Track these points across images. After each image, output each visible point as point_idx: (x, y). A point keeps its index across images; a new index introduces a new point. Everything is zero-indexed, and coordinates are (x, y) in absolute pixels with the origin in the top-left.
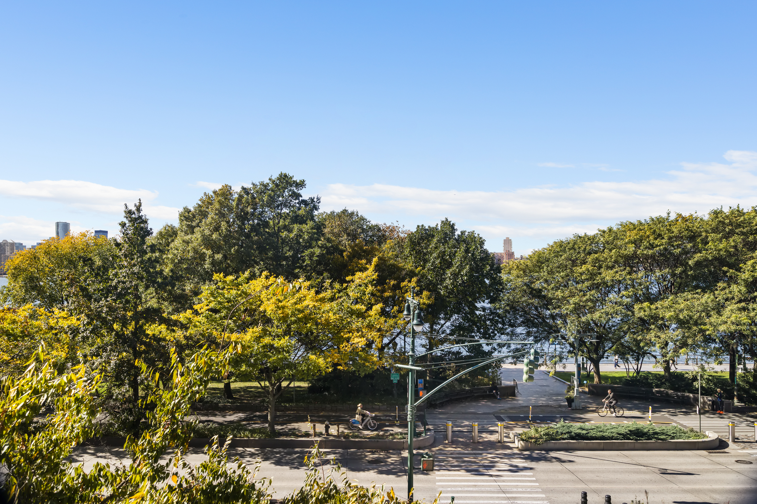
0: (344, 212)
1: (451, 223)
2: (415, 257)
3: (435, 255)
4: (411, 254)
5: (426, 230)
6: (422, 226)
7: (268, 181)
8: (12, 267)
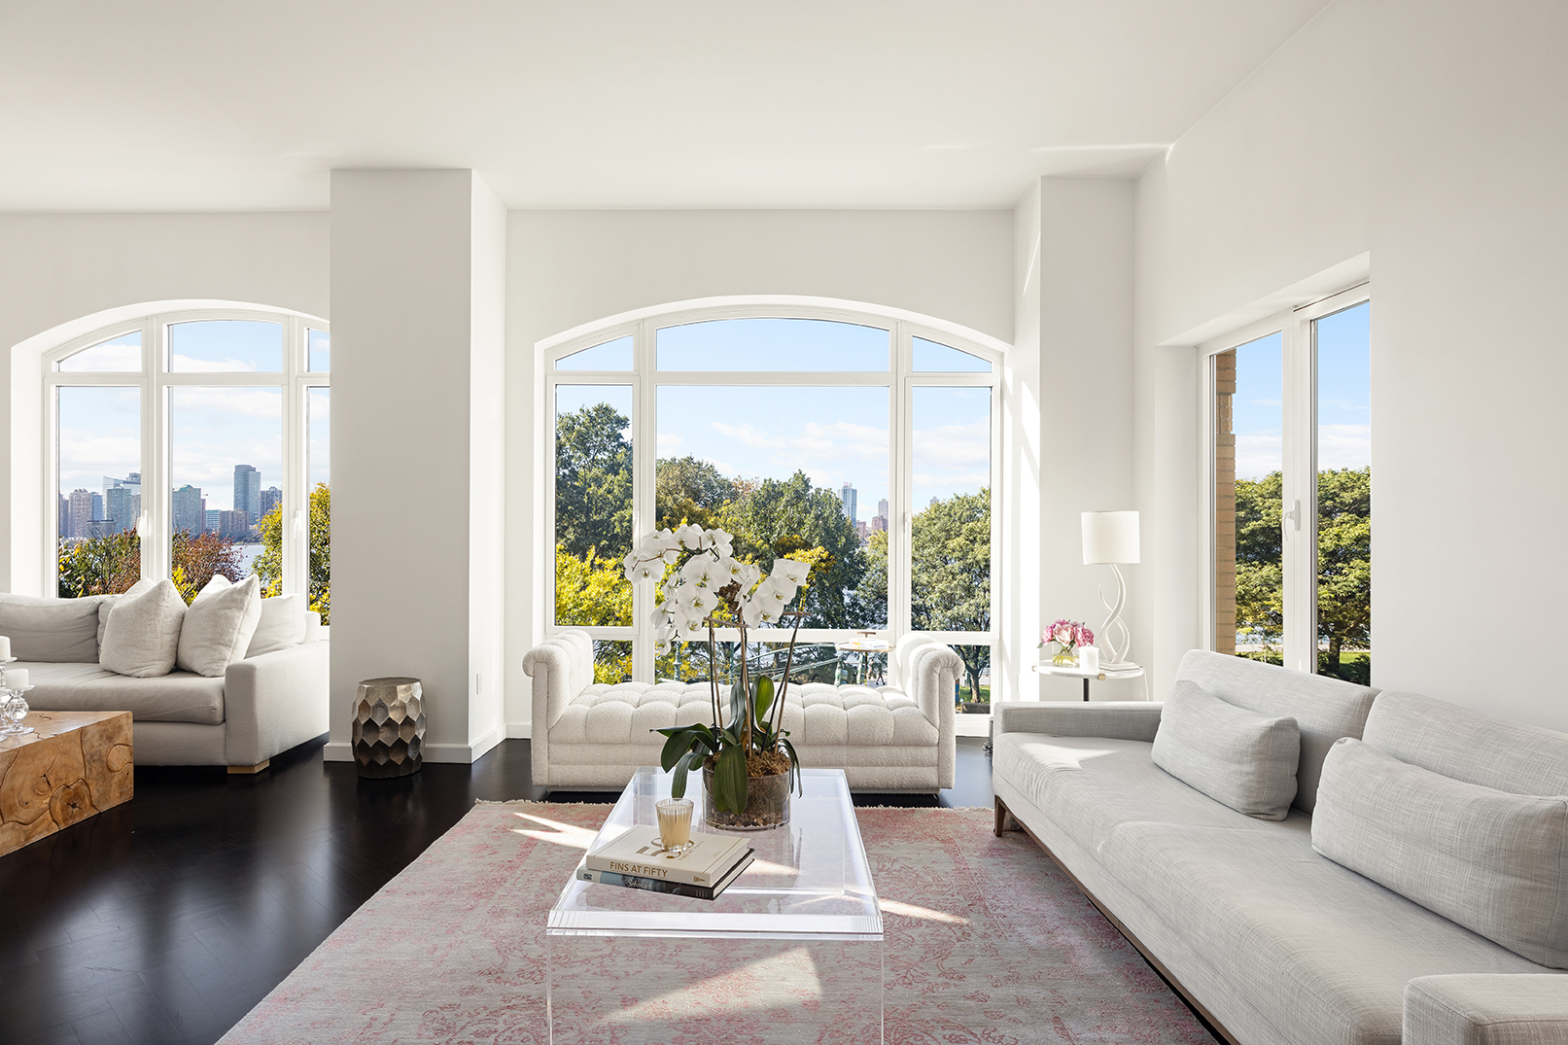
0: (690, 460)
1: (806, 477)
2: (758, 525)
3: (781, 523)
4: (754, 521)
5: (774, 486)
6: (770, 480)
7: (579, 413)
8: (270, 527)
